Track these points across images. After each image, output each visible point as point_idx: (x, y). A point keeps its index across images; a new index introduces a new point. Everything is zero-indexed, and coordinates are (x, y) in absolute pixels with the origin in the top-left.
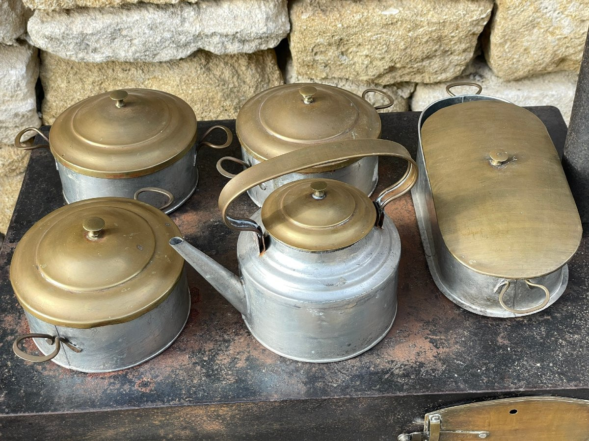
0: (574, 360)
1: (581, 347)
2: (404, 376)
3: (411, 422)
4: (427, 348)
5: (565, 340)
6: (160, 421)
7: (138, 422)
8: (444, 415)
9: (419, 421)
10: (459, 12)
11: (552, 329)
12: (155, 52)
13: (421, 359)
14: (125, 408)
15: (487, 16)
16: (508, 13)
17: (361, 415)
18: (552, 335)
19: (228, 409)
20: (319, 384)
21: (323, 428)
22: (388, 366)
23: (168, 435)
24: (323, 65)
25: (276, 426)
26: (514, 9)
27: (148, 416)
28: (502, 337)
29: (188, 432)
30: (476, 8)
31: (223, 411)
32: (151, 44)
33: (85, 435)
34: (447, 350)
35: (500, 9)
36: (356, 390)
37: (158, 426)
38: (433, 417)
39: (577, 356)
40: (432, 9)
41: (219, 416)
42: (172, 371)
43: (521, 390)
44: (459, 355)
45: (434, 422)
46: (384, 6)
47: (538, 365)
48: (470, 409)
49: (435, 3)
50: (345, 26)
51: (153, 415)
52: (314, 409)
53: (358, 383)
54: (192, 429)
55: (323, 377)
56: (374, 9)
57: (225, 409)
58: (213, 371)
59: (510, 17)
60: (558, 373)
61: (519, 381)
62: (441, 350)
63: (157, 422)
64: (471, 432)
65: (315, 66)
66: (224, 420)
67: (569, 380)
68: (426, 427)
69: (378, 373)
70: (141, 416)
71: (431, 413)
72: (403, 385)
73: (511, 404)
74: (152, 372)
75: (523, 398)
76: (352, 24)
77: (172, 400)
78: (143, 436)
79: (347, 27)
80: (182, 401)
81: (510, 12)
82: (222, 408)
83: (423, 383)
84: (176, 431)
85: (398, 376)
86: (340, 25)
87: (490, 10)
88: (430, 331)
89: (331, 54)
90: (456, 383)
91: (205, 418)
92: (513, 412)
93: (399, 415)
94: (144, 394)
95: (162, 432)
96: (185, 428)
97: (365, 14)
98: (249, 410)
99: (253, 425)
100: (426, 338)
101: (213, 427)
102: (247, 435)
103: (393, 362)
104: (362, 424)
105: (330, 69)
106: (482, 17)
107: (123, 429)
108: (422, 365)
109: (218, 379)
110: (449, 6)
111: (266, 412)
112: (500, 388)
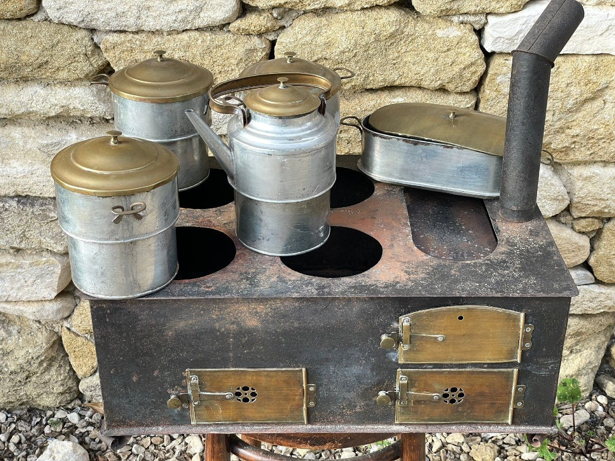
0: (503, 283)
1: (509, 277)
2: (385, 287)
3: (390, 324)
4: (402, 275)
5: (498, 273)
6: (217, 315)
7: (202, 315)
8: (412, 318)
9: (395, 325)
10: (450, 102)
11: (489, 268)
12: (218, 127)
13: (398, 280)
14: (195, 297)
15: (471, 106)
16: (487, 104)
17: (355, 317)
18: (490, 270)
19: (263, 307)
20: (327, 290)
21: (329, 328)
22: (374, 283)
23: (221, 328)
24: (346, 141)
25: (296, 325)
26: (492, 100)
27: (208, 310)
28: (455, 271)
29: (235, 326)
30: (463, 100)
31: (260, 308)
32: (215, 120)
33: (164, 325)
34: (416, 276)
35: (482, 101)
36: (352, 293)
37: (215, 319)
38: (405, 319)
39: (505, 281)
40: (429, 99)
41: (257, 313)
42: (227, 282)
43: (464, 296)
44: (424, 279)
45: (405, 324)
46: (393, 96)
47: (477, 284)
48: (431, 314)
49: (431, 95)
50: (363, 109)
51: (212, 310)
52: (322, 310)
53: (353, 290)
54: (238, 324)
55: (329, 286)
56: (385, 98)
57: (262, 307)
58: (254, 282)
59: (489, 108)
60: (490, 288)
61: (463, 291)
62: (412, 276)
63: (214, 316)
64: (432, 336)
65: (340, 142)
66: (260, 316)
67: (497, 292)
68: (400, 329)
69: (367, 286)
70: (204, 310)
71: (404, 316)
72: (383, 292)
73: (458, 310)
74: (213, 282)
75: (466, 306)
76: (369, 108)
77: (226, 294)
78: (204, 329)
79: (365, 110)
80: (233, 295)
81: (489, 103)
82: (260, 306)
83: (397, 291)
84: (227, 325)
85: (381, 287)
86: (359, 109)
87: (474, 102)
88: (406, 267)
89: (352, 132)
90: (419, 291)
91: (247, 315)
92: (461, 318)
93: (381, 318)
94: (207, 292)
95: (217, 325)
96: (233, 323)
97: (379, 101)
98: (277, 309)
99: (280, 323)
100: (402, 270)
101: (252, 323)
102: (276, 332)
103: (377, 281)
104: (356, 326)
105: (352, 146)
106: (467, 106)
107: (190, 322)
108: (398, 283)
109: (258, 286)
110: (442, 98)
111: (290, 311)
112: (449, 295)
